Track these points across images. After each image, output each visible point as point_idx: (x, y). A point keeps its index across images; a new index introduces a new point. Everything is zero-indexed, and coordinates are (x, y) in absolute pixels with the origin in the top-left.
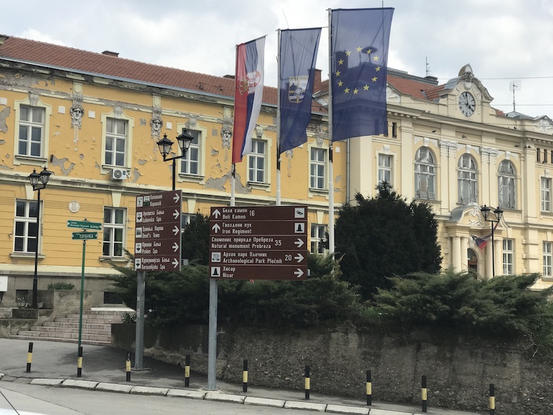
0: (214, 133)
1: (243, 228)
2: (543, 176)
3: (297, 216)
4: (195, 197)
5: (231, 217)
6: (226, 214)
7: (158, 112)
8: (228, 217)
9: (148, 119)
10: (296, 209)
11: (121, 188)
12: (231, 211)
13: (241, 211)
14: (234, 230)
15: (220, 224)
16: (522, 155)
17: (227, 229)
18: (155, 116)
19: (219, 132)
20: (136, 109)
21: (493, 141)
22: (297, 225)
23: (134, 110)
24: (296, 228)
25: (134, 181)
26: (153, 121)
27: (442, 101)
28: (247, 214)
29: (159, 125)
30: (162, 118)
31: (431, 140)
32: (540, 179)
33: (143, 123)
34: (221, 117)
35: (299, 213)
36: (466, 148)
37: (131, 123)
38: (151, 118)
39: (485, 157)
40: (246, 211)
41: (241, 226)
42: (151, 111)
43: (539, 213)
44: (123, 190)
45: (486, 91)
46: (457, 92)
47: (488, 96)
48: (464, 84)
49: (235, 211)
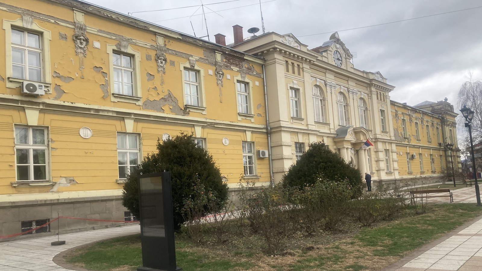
0: (148, 58)
2: (381, 109)
4: (133, 117)
7: (81, 29)
9: (70, 34)
11: (38, 104)
16: (370, 95)
18: (78, 32)
19: (153, 57)
20: (53, 21)
21: (354, 84)
23: (49, 22)
25: (56, 98)
26: (76, 37)
27: (324, 54)
29: (85, 43)
30: (88, 36)
31: (321, 81)
32: (379, 111)
33: (64, 37)
34: (154, 44)
36: (340, 88)
37: (47, 35)
38: (72, 33)
39: (351, 95)
42: (73, 27)
43: (381, 132)
44: (41, 107)
45: (348, 51)
46: (332, 50)
47: (350, 54)
48: (335, 45)
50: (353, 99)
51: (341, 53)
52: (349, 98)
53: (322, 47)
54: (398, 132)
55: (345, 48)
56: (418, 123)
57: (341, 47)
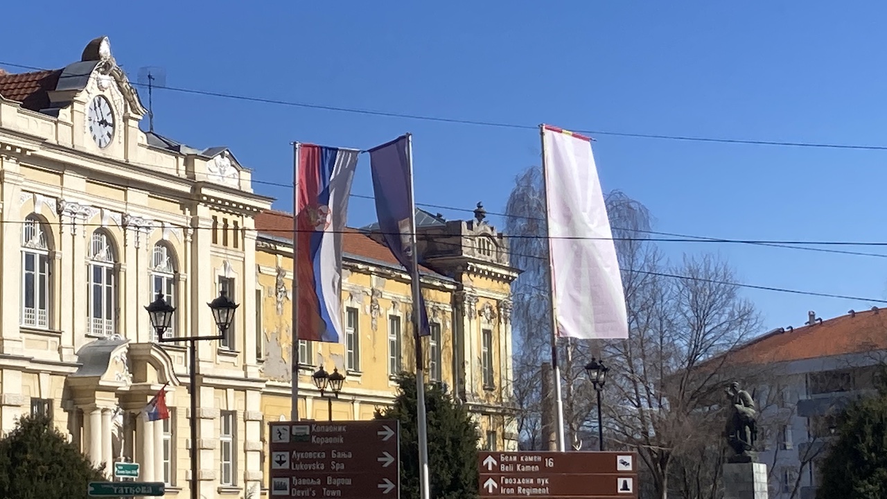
1: (536, 486)
2: (223, 274)
3: (620, 467)
5: (515, 468)
6: (507, 464)
8: (509, 468)
10: (619, 458)
12: (515, 458)
13: (531, 459)
14: (519, 489)
15: (497, 480)
16: (190, 230)
17: (510, 486)
21: (145, 200)
22: (620, 481)
24: (620, 486)
27: (62, 114)
28: (542, 464)
31: (45, 199)
32: (217, 281)
35: (624, 463)
36: (102, 215)
40: (540, 459)
41: (532, 481)
43: (215, 352)
45: (135, 96)
46: (87, 96)
47: (138, 105)
48: (98, 80)
49: (522, 459)
50: (137, 248)
51: (111, 102)
52: (125, 246)
53: (57, 90)
54: (280, 345)
55: (125, 84)
56: (357, 309)
57: (115, 83)
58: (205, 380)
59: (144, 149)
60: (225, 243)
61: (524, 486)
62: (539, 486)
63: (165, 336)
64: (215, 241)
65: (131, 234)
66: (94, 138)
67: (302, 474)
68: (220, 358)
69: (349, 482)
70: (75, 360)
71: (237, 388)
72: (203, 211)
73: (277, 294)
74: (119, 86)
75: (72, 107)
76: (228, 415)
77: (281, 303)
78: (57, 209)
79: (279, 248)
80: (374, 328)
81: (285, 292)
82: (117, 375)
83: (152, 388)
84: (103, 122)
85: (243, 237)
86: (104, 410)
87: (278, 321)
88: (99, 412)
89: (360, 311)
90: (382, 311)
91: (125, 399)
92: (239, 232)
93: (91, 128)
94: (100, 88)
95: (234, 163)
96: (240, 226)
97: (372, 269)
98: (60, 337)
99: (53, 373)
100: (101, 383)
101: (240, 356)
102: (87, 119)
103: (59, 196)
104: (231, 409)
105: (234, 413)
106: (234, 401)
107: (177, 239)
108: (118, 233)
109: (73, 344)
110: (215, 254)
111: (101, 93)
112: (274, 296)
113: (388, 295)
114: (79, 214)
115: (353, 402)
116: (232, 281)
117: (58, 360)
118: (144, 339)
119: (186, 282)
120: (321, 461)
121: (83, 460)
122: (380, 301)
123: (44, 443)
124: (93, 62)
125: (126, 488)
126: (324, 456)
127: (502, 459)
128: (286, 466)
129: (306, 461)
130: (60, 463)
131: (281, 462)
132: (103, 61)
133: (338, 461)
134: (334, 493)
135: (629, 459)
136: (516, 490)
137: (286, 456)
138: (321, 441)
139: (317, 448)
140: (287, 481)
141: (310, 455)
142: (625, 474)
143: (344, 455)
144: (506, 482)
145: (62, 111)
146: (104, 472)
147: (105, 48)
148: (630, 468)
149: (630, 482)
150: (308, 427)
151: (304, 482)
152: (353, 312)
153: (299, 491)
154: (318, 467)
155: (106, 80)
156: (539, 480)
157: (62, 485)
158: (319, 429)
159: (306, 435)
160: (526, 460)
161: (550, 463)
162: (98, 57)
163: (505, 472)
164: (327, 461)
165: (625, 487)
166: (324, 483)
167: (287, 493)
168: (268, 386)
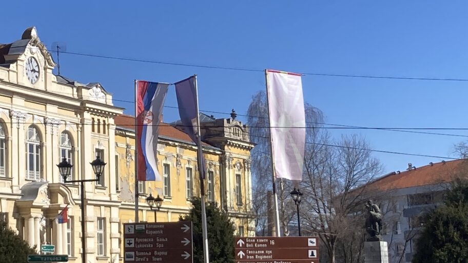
1: (265, 254)
2: (97, 147)
3: (310, 244)
5: (254, 245)
6: (250, 243)
8: (252, 245)
10: (309, 240)
12: (254, 241)
13: (262, 241)
14: (257, 257)
15: (244, 252)
16: (80, 126)
17: (251, 255)
21: (56, 110)
28: (268, 243)
31: (3, 110)
32: (95, 151)
35: (312, 242)
36: (33, 118)
40: (267, 240)
41: (263, 252)
43: (94, 187)
45: (50, 57)
46: (24, 57)
47: (52, 61)
48: (30, 49)
49: (257, 240)
50: (52, 135)
51: (38, 60)
52: (46, 133)
53: (9, 54)
54: (128, 184)
55: (44, 51)
56: (169, 165)
57: (39, 51)
58: (89, 202)
59: (56, 84)
60: (99, 131)
61: (259, 255)
62: (267, 255)
63: (67, 180)
64: (93, 130)
65: (49, 127)
66: (29, 79)
67: (141, 250)
68: (97, 190)
69: (166, 254)
70: (20, 192)
71: (106, 206)
72: (87, 115)
73: (126, 157)
74: (41, 52)
75: (17, 63)
76: (101, 220)
77: (128, 162)
78: (10, 115)
79: (127, 134)
80: (178, 174)
81: (131, 156)
82: (42, 200)
83: (61, 206)
84: (33, 71)
85: (108, 128)
86: (35, 218)
87: (127, 171)
88: (33, 219)
89: (170, 166)
90: (182, 165)
91: (47, 212)
92: (106, 126)
93: (27, 74)
94: (32, 53)
95: (103, 90)
96: (107, 123)
97: (177, 144)
98: (12, 181)
99: (8, 199)
100: (34, 204)
101: (108, 189)
102: (25, 69)
103: (10, 108)
104: (103, 216)
105: (104, 219)
106: (104, 212)
107: (73, 130)
108: (42, 127)
109: (19, 184)
110: (93, 137)
111: (32, 55)
112: (125, 158)
113: (185, 157)
114: (21, 117)
115: (168, 212)
116: (102, 151)
117: (11, 192)
118: (56, 181)
119: (78, 152)
120: (151, 243)
121: (25, 243)
122: (181, 160)
123: (4, 235)
124: (28, 40)
125: (48, 258)
126: (152, 240)
127: (247, 241)
128: (132, 246)
129: (142, 243)
130: (13, 245)
131: (130, 244)
132: (33, 39)
133: (160, 243)
134: (158, 259)
135: (314, 240)
136: (255, 257)
137: (133, 240)
138: (151, 232)
139: (148, 236)
140: (133, 253)
141: (146, 240)
142: (313, 248)
143: (163, 240)
144: (250, 252)
145: (11, 65)
146: (36, 249)
147: (34, 33)
148: (315, 245)
149: (315, 252)
150: (144, 225)
151: (142, 254)
152: (167, 166)
153: (139, 259)
154: (149, 246)
155: (35, 49)
156: (267, 252)
157: (13, 257)
158: (150, 227)
159: (143, 230)
160: (260, 241)
161: (273, 243)
162: (30, 37)
163: (249, 247)
164: (155, 243)
165: (313, 254)
166: (153, 254)
167: (133, 259)
168: (122, 205)
